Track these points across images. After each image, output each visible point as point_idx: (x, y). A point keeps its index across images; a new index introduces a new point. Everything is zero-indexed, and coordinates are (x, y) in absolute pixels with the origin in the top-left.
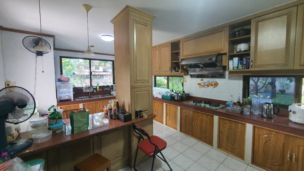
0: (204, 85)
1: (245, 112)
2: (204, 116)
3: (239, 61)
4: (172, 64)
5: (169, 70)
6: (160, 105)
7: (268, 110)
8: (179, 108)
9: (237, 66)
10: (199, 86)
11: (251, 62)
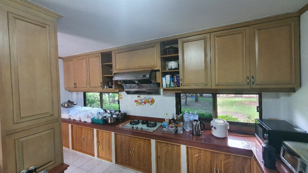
0: (142, 102)
1: (178, 131)
2: (141, 141)
3: (171, 79)
4: (103, 78)
5: (100, 86)
6: (89, 132)
7: (197, 128)
8: (113, 133)
9: (169, 83)
10: (136, 103)
11: (180, 80)
